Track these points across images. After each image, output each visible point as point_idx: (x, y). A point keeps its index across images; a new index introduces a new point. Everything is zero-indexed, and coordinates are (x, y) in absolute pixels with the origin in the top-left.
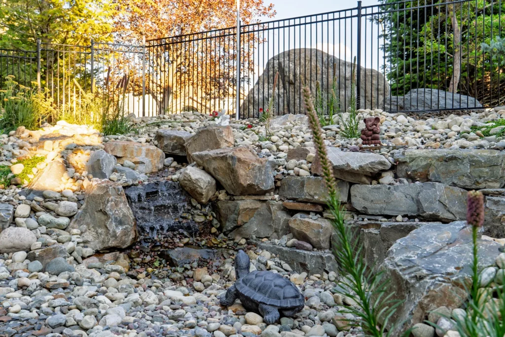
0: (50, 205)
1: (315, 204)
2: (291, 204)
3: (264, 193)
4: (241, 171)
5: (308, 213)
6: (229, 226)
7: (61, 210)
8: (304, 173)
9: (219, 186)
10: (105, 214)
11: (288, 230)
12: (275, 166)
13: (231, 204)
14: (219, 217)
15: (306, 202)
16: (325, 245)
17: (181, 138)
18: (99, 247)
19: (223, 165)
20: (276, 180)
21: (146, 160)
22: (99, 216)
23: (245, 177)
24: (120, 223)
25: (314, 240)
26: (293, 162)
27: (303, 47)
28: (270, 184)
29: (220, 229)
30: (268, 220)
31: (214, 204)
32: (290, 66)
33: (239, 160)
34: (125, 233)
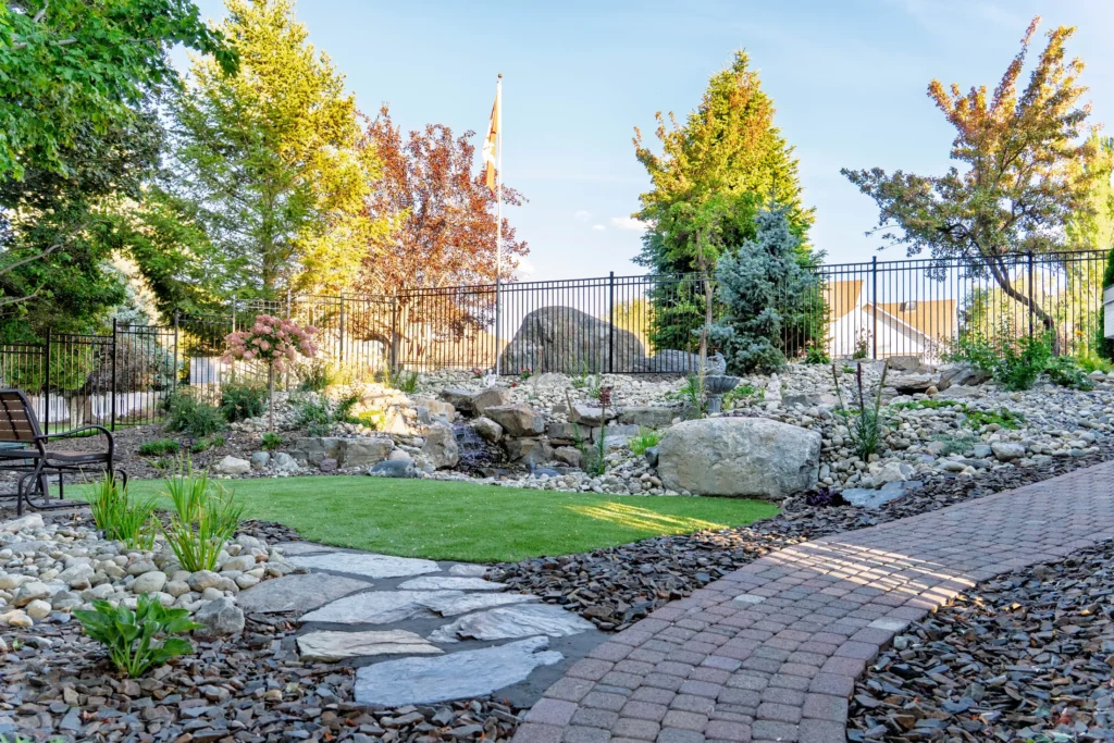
0: (406, 440)
1: (571, 440)
2: (556, 441)
3: (537, 434)
4: (524, 420)
5: (566, 446)
6: (514, 457)
7: (415, 443)
8: (564, 421)
9: (505, 431)
10: (442, 445)
11: (554, 457)
12: (545, 417)
13: (515, 443)
14: (507, 451)
15: (565, 439)
16: (577, 464)
17: (465, 396)
18: (438, 466)
19: (510, 416)
20: (546, 426)
21: (447, 413)
22: (437, 447)
23: (526, 424)
24: (451, 451)
25: (570, 461)
26: (556, 415)
27: (555, 304)
28: (542, 429)
29: (507, 460)
30: (540, 453)
31: (502, 443)
32: (547, 324)
33: (522, 413)
34: (454, 458)
